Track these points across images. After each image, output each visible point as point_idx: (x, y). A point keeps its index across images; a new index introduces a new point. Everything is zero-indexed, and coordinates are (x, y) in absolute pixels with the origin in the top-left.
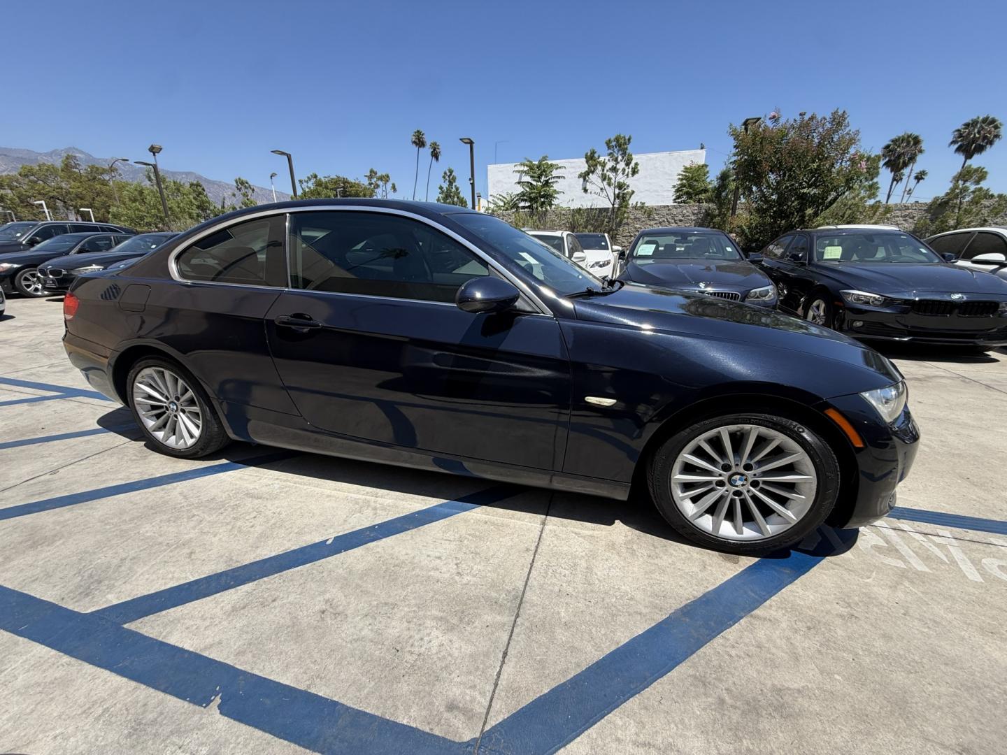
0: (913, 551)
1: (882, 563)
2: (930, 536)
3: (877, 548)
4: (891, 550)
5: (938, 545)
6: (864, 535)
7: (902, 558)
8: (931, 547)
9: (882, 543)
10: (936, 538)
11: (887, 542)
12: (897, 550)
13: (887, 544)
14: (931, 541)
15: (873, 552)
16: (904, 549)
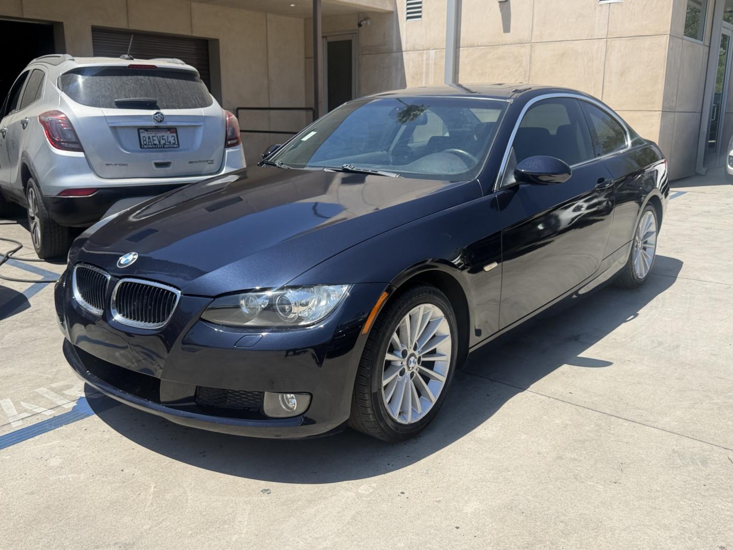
0: (45, 398)
1: (66, 380)
2: (30, 415)
4: (59, 391)
6: (80, 391)
7: (53, 390)
8: (31, 407)
11: (62, 395)
12: (56, 392)
13: (63, 393)
15: (72, 384)
16: (51, 396)
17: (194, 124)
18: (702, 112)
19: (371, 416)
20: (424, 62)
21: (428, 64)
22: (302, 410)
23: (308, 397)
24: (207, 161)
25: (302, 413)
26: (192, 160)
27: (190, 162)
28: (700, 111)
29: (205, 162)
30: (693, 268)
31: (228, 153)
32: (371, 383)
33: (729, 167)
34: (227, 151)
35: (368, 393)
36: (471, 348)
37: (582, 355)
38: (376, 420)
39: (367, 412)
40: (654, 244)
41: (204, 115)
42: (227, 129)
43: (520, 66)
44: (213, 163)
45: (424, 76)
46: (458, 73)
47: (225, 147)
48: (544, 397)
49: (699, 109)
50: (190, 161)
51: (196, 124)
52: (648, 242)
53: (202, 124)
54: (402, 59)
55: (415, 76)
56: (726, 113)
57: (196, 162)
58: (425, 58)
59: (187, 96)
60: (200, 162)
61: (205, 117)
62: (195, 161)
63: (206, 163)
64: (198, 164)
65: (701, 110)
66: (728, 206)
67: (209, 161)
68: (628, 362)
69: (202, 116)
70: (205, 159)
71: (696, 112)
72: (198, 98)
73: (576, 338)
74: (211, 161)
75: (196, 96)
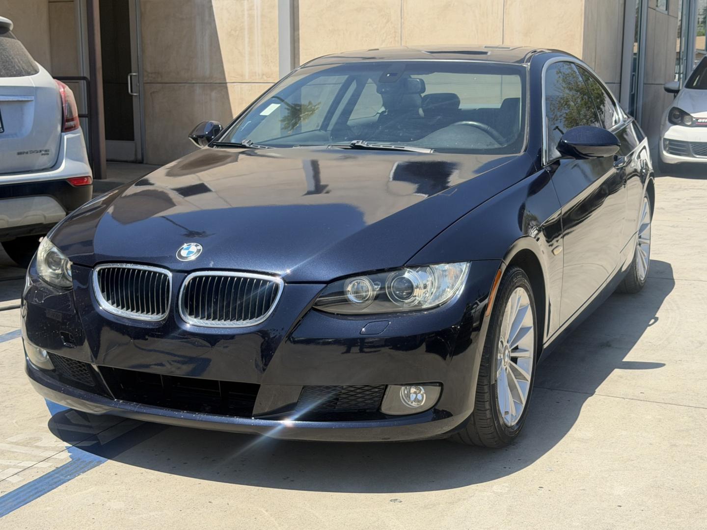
0: (16, 452)
2: (21, 470)
3: (39, 439)
4: (28, 444)
5: (8, 467)
7: (17, 444)
8: (10, 462)
9: (39, 444)
10: (16, 472)
11: (37, 447)
12: (25, 446)
14: (15, 466)
15: (35, 436)
17: (20, 99)
18: (621, 83)
19: (488, 412)
20: (246, 13)
21: (251, 16)
22: (431, 404)
23: (438, 389)
24: (41, 151)
25: (432, 406)
26: (22, 151)
27: (19, 154)
28: (619, 82)
29: (37, 152)
30: (685, 269)
31: (67, 139)
32: (490, 372)
33: (665, 153)
34: (65, 137)
35: (487, 385)
36: (545, 344)
37: (626, 359)
38: (492, 416)
39: (484, 407)
40: (649, 238)
41: (34, 86)
42: (64, 105)
43: (387, 22)
44: (48, 154)
45: (246, 32)
46: (298, 29)
47: (62, 131)
48: (618, 398)
49: (617, 80)
50: (20, 151)
51: (24, 99)
52: (642, 237)
53: (33, 98)
54: (211, 7)
55: (233, 32)
56: (644, 84)
57: (27, 153)
58: (246, 7)
59: (7, 59)
60: (32, 152)
61: (37, 88)
62: (26, 151)
63: (39, 154)
64: (29, 155)
65: (619, 79)
66: (679, 201)
67: (43, 151)
68: (679, 362)
69: (33, 87)
70: (39, 149)
71: (614, 83)
72: (21, 62)
73: (608, 345)
74: (46, 151)
75: (18, 59)
